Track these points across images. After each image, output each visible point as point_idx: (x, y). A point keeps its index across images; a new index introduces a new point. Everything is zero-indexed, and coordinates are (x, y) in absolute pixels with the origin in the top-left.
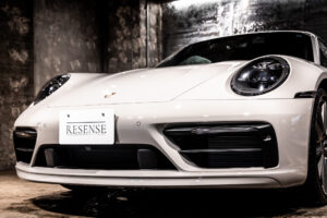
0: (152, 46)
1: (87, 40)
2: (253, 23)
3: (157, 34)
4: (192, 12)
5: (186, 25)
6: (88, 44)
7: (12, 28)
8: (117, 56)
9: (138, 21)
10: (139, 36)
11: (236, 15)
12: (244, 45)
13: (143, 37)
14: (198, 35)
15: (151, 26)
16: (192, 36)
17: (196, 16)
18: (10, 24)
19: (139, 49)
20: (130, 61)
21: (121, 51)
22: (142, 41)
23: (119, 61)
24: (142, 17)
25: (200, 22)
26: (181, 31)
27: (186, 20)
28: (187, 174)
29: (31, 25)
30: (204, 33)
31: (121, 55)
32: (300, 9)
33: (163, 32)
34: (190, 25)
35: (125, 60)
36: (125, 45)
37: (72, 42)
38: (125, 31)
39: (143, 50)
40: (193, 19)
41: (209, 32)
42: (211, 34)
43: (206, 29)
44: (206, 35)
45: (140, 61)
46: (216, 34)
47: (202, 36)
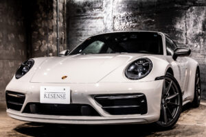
0: (60, 24)
1: (18, 20)
2: (124, 13)
3: (63, 16)
4: (86, 2)
5: (82, 11)
6: (19, 22)
8: (37, 30)
9: (52, 8)
10: (52, 18)
11: (114, 7)
13: (55, 19)
14: (90, 18)
15: (60, 11)
16: (87, 18)
17: (89, 5)
19: (53, 27)
20: (46, 34)
21: (40, 27)
22: (54, 22)
23: (39, 33)
24: (55, 6)
25: (91, 9)
26: (79, 15)
27: (82, 8)
31: (40, 30)
32: (154, 6)
33: (67, 14)
34: (85, 11)
35: (43, 33)
36: (43, 24)
37: (9, 22)
38: (43, 15)
39: (55, 28)
40: (87, 7)
41: (97, 16)
42: (98, 18)
43: (95, 14)
44: (95, 18)
45: (53, 34)
46: (102, 18)
47: (93, 18)
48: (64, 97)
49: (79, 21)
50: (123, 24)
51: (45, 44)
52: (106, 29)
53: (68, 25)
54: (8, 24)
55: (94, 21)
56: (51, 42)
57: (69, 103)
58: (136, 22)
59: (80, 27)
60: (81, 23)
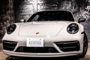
2: (43, 2)
3: (13, 3)
12: (54, 14)
13: (10, 4)
15: (12, 0)
19: (9, 8)
21: (2, 8)
23: (2, 11)
26: (21, 2)
28: (61, 54)
30: (28, 3)
34: (23, 1)
38: (4, 2)
39: (10, 8)
42: (30, 4)
43: (28, 2)
44: (29, 4)
45: (9, 11)
46: (32, 4)
47: (27, 4)
48: (40, 44)
49: (21, 5)
50: (42, 7)
51: (5, 16)
53: (15, 7)
55: (28, 5)
56: (8, 15)
57: (43, 46)
58: (48, 6)
59: (21, 8)
60: (22, 6)
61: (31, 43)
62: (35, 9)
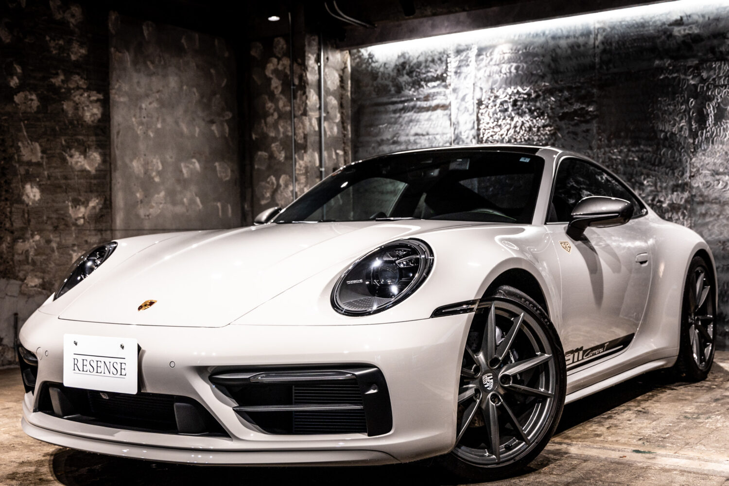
0: (332, 129)
1: (212, 122)
2: (510, 91)
3: (341, 106)
4: (403, 65)
5: (393, 89)
6: (214, 127)
7: (70, 113)
8: (267, 148)
9: (303, 85)
10: (305, 113)
11: (481, 74)
13: (314, 115)
14: (413, 108)
15: (328, 92)
16: (405, 110)
17: (410, 73)
18: (67, 106)
19: (305, 137)
20: (289, 158)
21: (274, 139)
22: (311, 123)
23: (272, 157)
24: (311, 77)
25: (417, 84)
26: (385, 100)
27: (394, 80)
29: (106, 104)
30: (424, 104)
31: (274, 146)
32: (592, 67)
33: (353, 101)
34: (399, 89)
35: (282, 156)
36: (281, 129)
37: (184, 128)
38: (281, 104)
39: (313, 139)
40: (406, 78)
41: (434, 103)
42: (436, 107)
43: (427, 98)
44: (428, 109)
45: (307, 158)
46: (445, 107)
47: (421, 110)
49: (384, 117)
50: (505, 123)
51: (286, 186)
52: (457, 139)
53: (356, 131)
54: (182, 134)
55: (424, 115)
56: (303, 179)
59: (387, 136)
60: (391, 123)
61: (80, 365)
62: (464, 137)
